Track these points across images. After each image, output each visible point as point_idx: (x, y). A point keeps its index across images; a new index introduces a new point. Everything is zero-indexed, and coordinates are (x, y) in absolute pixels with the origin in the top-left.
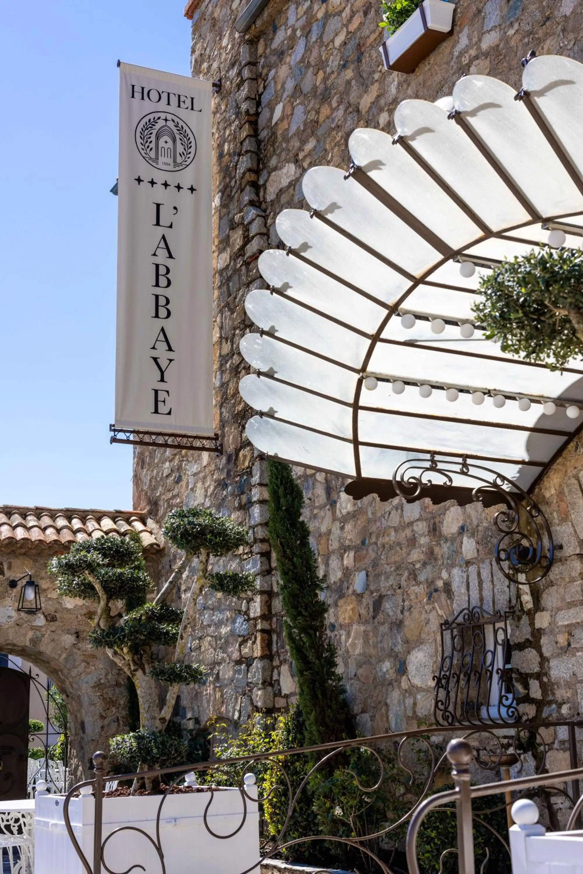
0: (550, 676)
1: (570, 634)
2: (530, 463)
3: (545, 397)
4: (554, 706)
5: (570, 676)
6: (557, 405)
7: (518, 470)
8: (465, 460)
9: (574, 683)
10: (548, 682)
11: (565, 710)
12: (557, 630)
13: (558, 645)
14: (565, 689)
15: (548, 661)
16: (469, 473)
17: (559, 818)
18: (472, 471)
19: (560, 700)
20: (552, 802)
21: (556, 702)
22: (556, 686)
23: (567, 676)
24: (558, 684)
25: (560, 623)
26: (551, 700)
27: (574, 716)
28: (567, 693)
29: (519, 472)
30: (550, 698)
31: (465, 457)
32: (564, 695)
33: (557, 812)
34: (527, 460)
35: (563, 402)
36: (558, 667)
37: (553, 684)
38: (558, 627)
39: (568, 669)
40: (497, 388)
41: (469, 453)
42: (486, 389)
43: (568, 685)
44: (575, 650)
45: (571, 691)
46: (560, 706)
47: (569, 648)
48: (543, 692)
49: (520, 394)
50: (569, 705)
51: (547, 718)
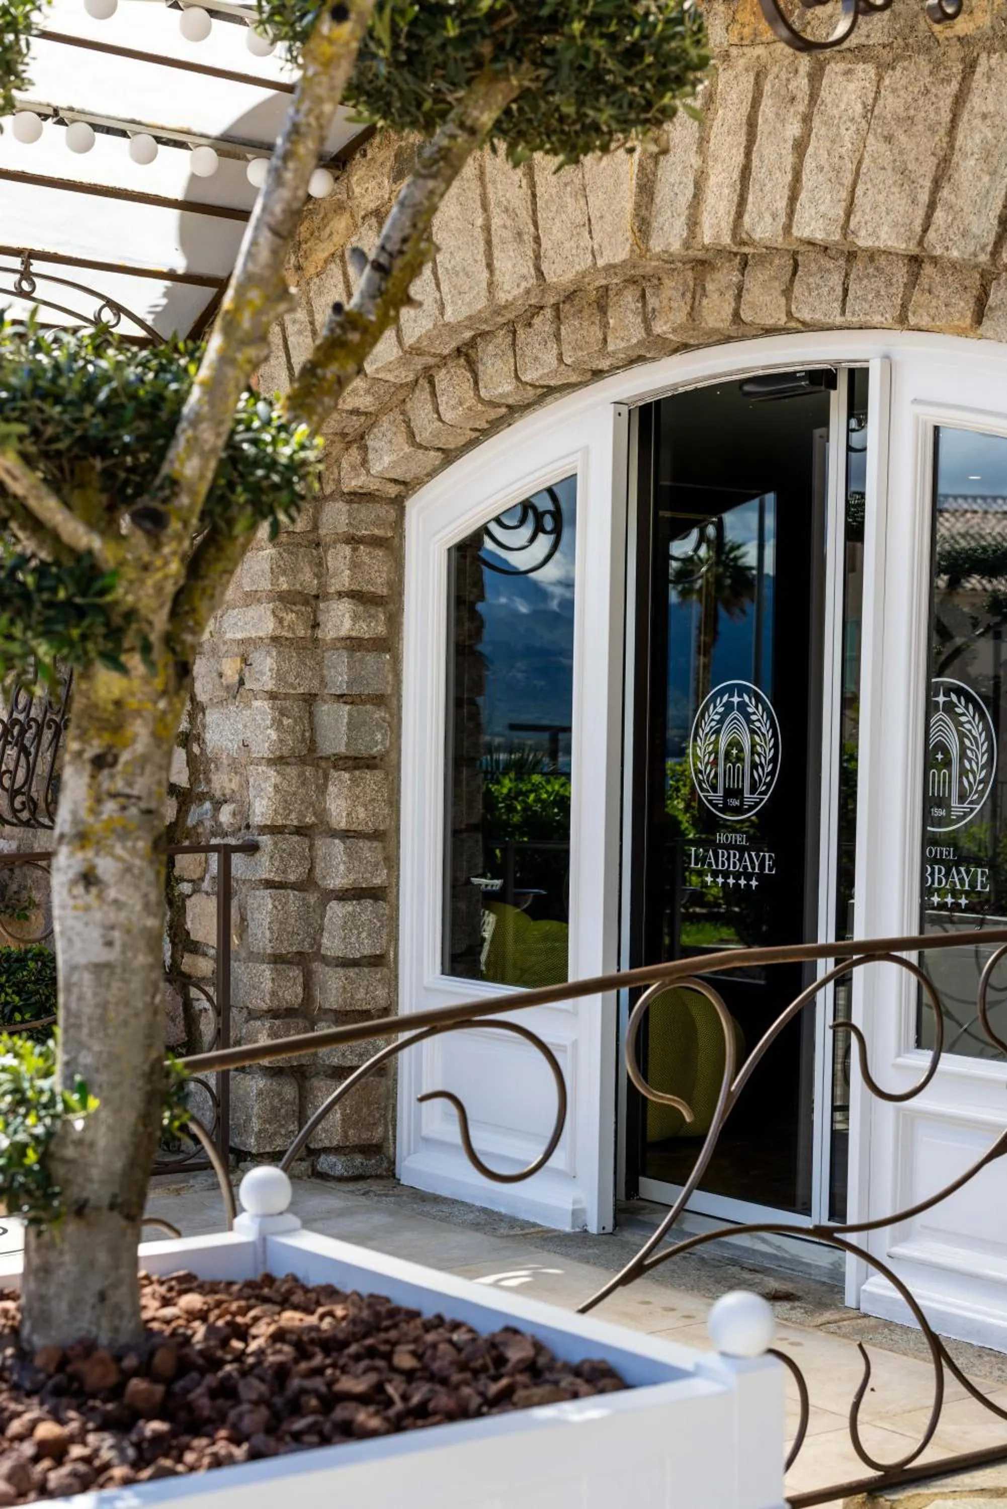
0: (204, 742)
1: (245, 661)
2: (188, 278)
3: (195, 134)
4: (207, 805)
5: (239, 748)
6: (221, 153)
7: (163, 290)
8: (27, 264)
9: (243, 762)
10: (201, 753)
11: (226, 816)
12: (224, 648)
13: (223, 680)
14: (229, 773)
15: (203, 710)
16: (34, 295)
17: (202, 1027)
18: (43, 289)
19: (218, 794)
20: (192, 996)
21: (212, 799)
22: (213, 766)
23: (233, 747)
24: (216, 760)
25: (229, 636)
26: (203, 793)
27: (240, 829)
28: (230, 780)
29: (165, 295)
30: (203, 788)
31: (29, 255)
32: (226, 784)
33: (200, 1016)
34: (181, 271)
35: (240, 149)
36: (218, 725)
37: (209, 761)
38: (225, 643)
39: (236, 732)
40: (77, 106)
41: (38, 247)
42: (49, 105)
43: (236, 767)
44: (250, 694)
45: (238, 778)
46: (218, 805)
47: (242, 690)
48: (191, 774)
49: (133, 122)
50: (234, 805)
51: (194, 827)
